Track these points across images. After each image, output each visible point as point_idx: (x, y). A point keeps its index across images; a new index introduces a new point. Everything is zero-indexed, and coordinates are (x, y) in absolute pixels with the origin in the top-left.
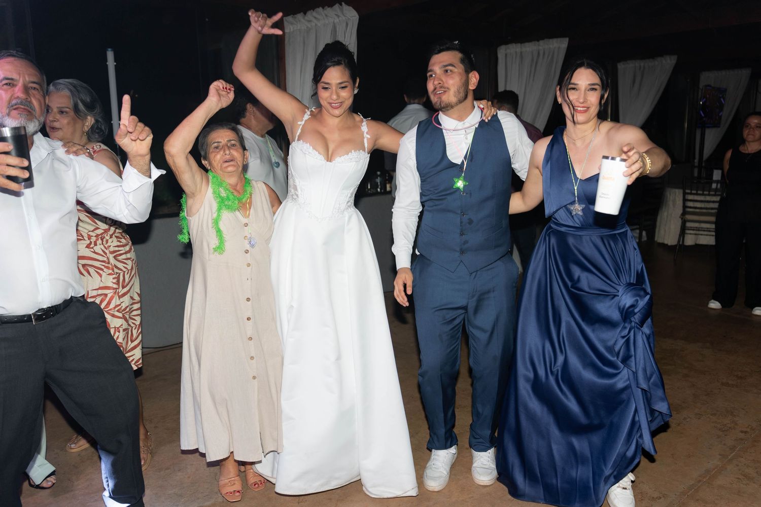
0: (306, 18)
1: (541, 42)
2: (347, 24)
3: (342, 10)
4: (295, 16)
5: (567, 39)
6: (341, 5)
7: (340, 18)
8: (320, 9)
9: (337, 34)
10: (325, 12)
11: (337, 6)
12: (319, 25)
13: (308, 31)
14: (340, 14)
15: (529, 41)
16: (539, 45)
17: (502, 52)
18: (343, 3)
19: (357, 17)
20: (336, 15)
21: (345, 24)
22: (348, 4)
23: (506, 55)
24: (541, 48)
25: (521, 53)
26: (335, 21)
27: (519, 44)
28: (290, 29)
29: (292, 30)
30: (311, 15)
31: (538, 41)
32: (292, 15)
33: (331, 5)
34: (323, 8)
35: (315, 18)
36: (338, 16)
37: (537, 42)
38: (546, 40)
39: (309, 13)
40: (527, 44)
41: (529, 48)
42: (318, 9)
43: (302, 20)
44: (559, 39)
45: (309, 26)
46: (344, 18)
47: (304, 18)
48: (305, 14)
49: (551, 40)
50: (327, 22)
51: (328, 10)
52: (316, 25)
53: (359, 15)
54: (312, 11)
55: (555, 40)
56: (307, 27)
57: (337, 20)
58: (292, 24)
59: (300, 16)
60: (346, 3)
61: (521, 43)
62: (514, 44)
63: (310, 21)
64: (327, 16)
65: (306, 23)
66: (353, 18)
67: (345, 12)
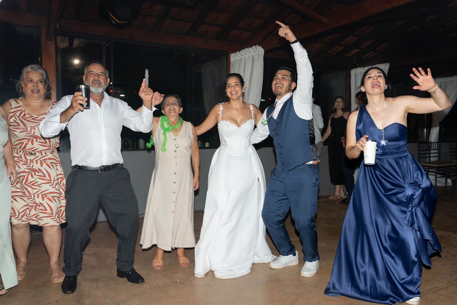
0: (240, 53)
2: (259, 55)
3: (256, 48)
4: (236, 53)
5: (389, 64)
6: (256, 46)
7: (256, 53)
8: (247, 49)
9: (254, 60)
10: (248, 50)
11: (254, 47)
12: (246, 57)
13: (241, 59)
14: (255, 50)
17: (353, 72)
18: (257, 45)
19: (263, 51)
20: (254, 51)
21: (258, 55)
22: (259, 45)
29: (234, 60)
30: (243, 52)
32: (234, 53)
33: (251, 46)
34: (248, 48)
35: (244, 53)
36: (255, 52)
39: (241, 51)
45: (242, 58)
46: (257, 52)
47: (239, 54)
48: (240, 51)
50: (250, 55)
51: (250, 49)
52: (245, 57)
53: (264, 51)
56: (241, 58)
57: (254, 54)
58: (234, 57)
59: (237, 53)
60: (258, 45)
61: (363, 67)
62: (359, 68)
63: (242, 55)
64: (250, 52)
65: (240, 56)
66: (262, 52)
67: (257, 49)
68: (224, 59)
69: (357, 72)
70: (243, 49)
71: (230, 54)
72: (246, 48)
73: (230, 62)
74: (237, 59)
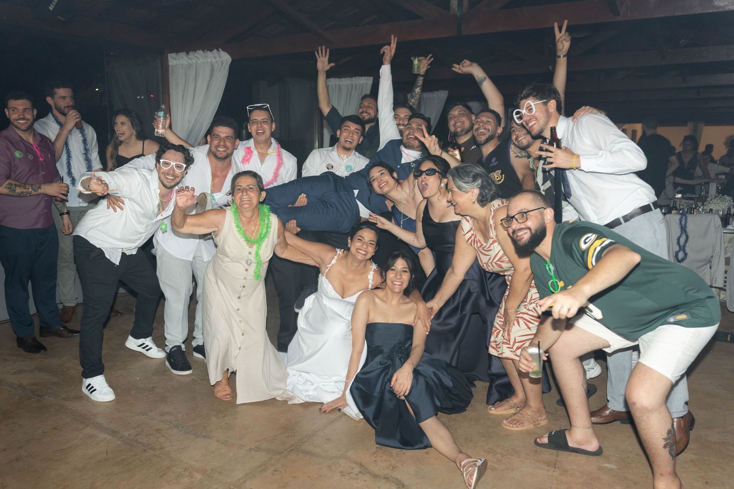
0: (189, 56)
1: (354, 79)
2: (222, 64)
3: (218, 54)
4: (179, 54)
5: (372, 78)
8: (201, 52)
9: (214, 71)
11: (215, 51)
12: (199, 62)
13: (190, 66)
14: (217, 56)
15: (345, 77)
16: (352, 81)
18: (220, 49)
20: (214, 57)
21: (220, 64)
22: (224, 50)
24: (353, 83)
25: (339, 85)
27: (338, 79)
28: (174, 63)
30: (193, 55)
31: (352, 77)
32: (177, 53)
33: (210, 49)
34: (203, 51)
35: (196, 57)
36: (216, 58)
37: (350, 79)
38: (357, 77)
39: (191, 53)
40: (343, 79)
41: (345, 82)
43: (186, 58)
44: (366, 77)
45: (191, 62)
46: (220, 60)
47: (187, 57)
48: (188, 53)
49: (360, 78)
50: (205, 61)
51: (208, 53)
52: (196, 62)
53: (231, 58)
54: (194, 52)
55: (364, 78)
56: (189, 63)
58: (175, 59)
59: (182, 54)
61: (340, 78)
63: (190, 59)
64: (206, 57)
65: (188, 60)
67: (221, 55)
73: (168, 66)
74: (181, 62)
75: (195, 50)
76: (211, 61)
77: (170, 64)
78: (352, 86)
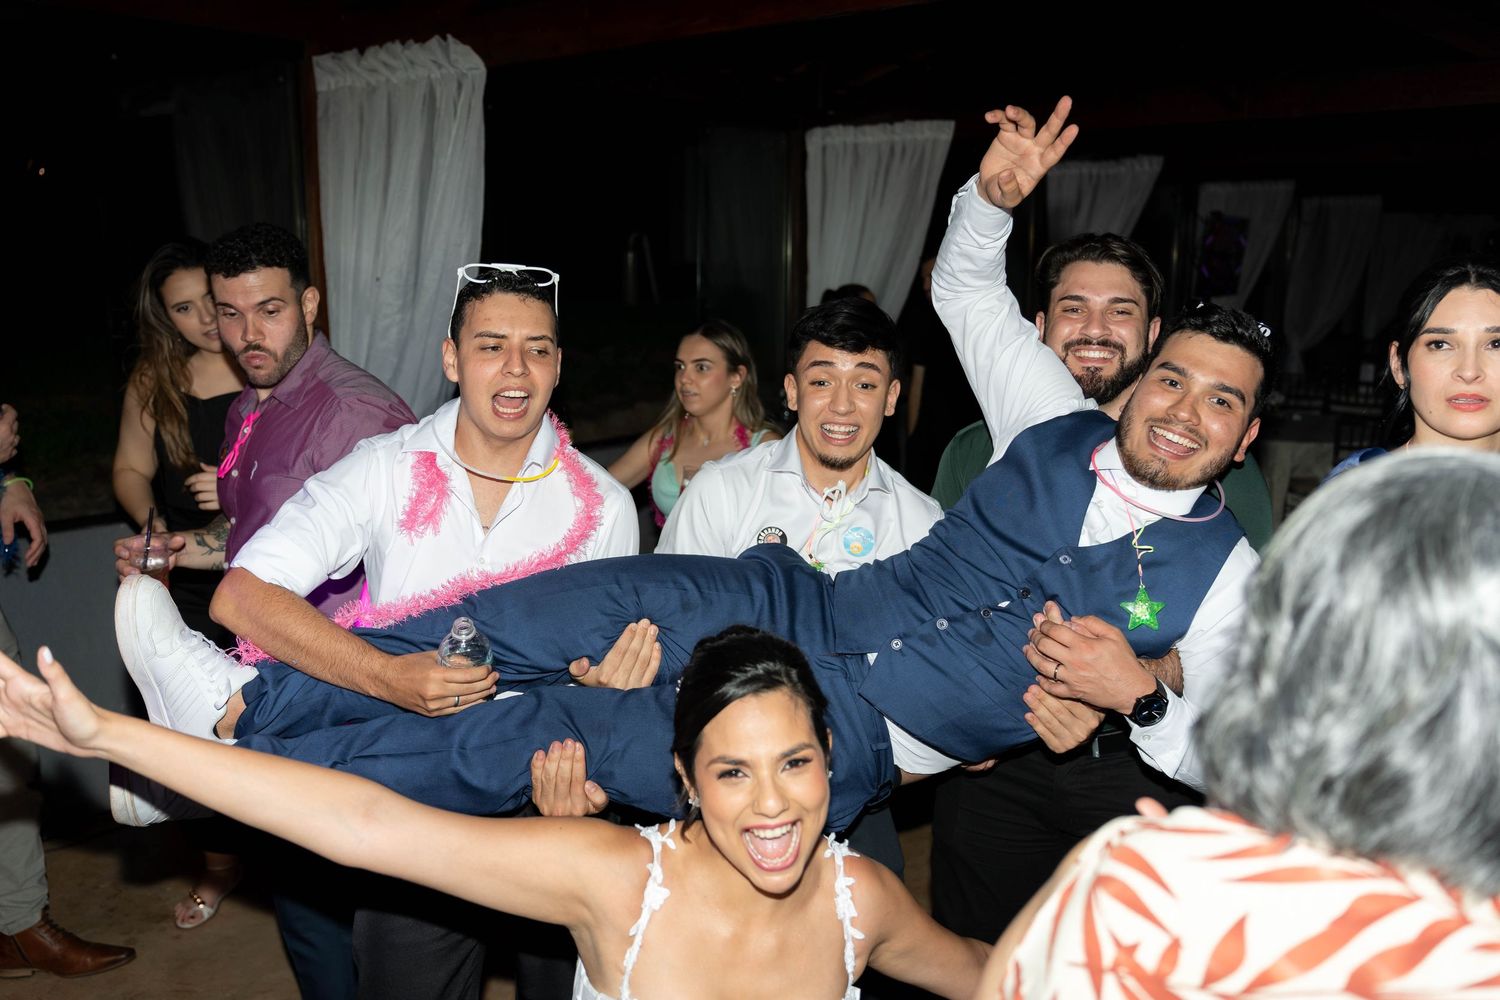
0: (364, 62)
1: (898, 126)
2: (460, 86)
3: (446, 52)
4: (341, 55)
6: (445, 39)
7: (444, 71)
8: (397, 46)
9: (438, 104)
10: (407, 52)
11: (434, 42)
12: (394, 80)
13: (372, 90)
14: (441, 58)
15: (873, 122)
17: (816, 140)
18: (449, 37)
19: (483, 68)
20: (435, 62)
21: (455, 85)
22: (463, 38)
23: (824, 149)
24: (897, 138)
25: (856, 146)
26: (433, 76)
27: (852, 128)
28: (329, 85)
29: (333, 87)
30: (376, 56)
31: (891, 122)
32: (332, 54)
33: (422, 38)
34: (403, 43)
35: (385, 64)
36: (440, 66)
37: (888, 126)
38: (908, 124)
39: (371, 51)
40: (868, 129)
41: (873, 136)
42: (389, 45)
43: (353, 65)
44: (935, 121)
45: (372, 81)
46: (452, 71)
47: (358, 62)
48: (362, 52)
49: (916, 123)
50: (413, 77)
51: (415, 50)
52: (388, 80)
53: (487, 65)
54: (377, 47)
55: (926, 123)
56: (368, 84)
57: (436, 74)
58: (332, 73)
59: (350, 57)
60: (455, 37)
62: (841, 128)
63: (373, 71)
64: (412, 63)
65: (365, 74)
66: (474, 72)
67: (453, 56)
68: (281, 79)
69: (828, 140)
70: (381, 45)
71: (315, 59)
72: (392, 40)
73: (312, 96)
74: (349, 83)
75: (381, 40)
76: (429, 77)
77: (321, 87)
78: (892, 150)
